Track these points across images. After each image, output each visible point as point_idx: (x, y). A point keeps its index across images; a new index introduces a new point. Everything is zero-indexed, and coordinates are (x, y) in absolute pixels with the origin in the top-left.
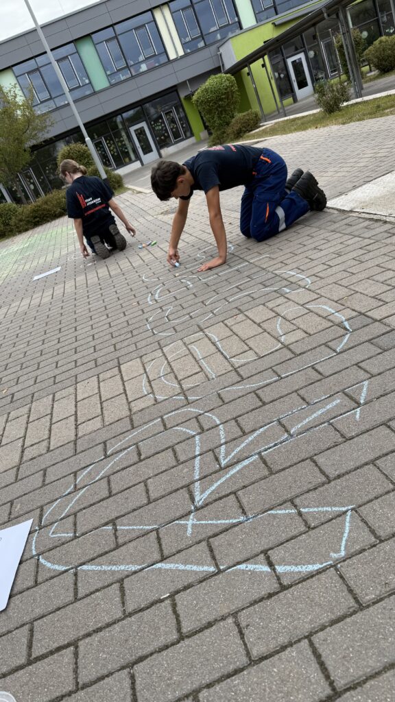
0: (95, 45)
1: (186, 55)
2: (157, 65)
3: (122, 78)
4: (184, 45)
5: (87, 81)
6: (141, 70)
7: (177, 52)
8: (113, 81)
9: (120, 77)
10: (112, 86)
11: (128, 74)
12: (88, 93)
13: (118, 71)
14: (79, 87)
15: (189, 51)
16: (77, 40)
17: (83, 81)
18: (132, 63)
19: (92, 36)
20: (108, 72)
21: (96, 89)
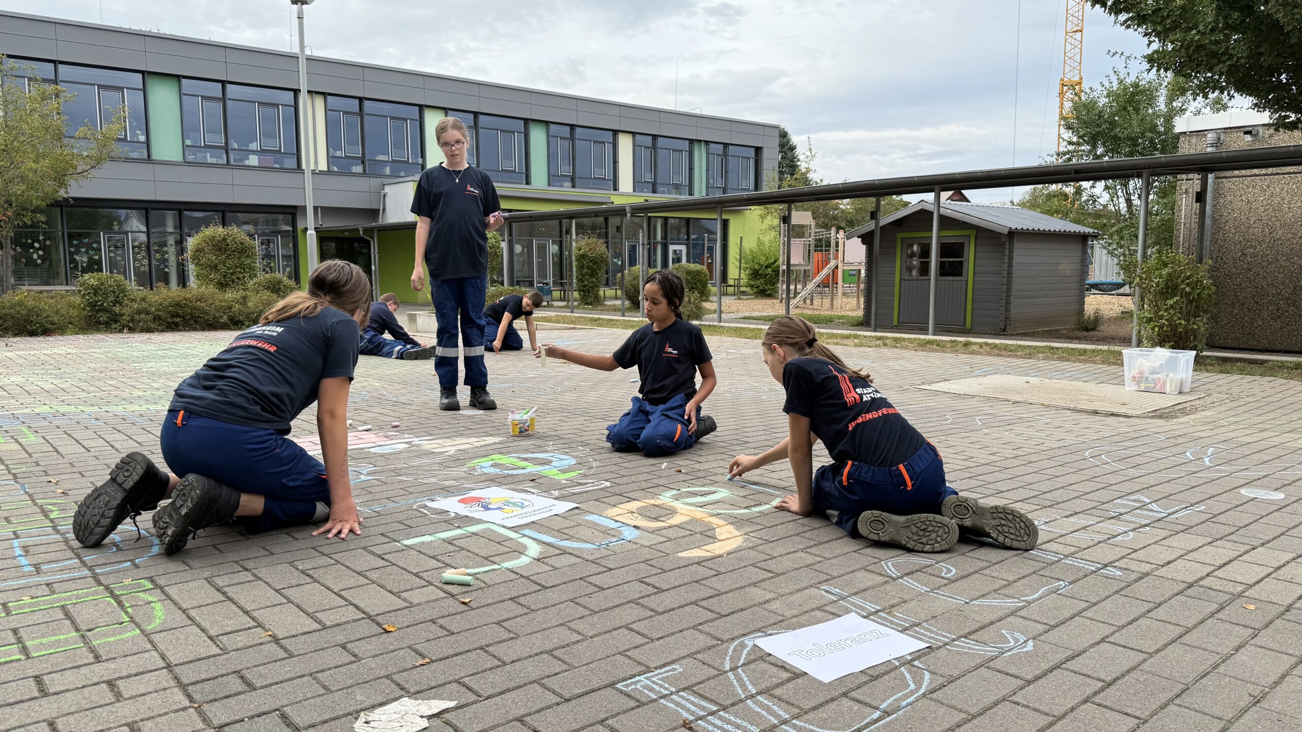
0: (181, 94)
1: (329, 172)
2: (277, 166)
3: (209, 160)
4: (330, 158)
5: (142, 138)
6: (247, 163)
7: (316, 163)
8: (190, 158)
9: (206, 157)
10: (186, 163)
11: (221, 158)
12: (135, 155)
13: (206, 146)
14: (124, 140)
15: (336, 169)
16: (149, 73)
17: (134, 134)
18: (236, 146)
19: (184, 81)
20: (188, 142)
21: (155, 156)
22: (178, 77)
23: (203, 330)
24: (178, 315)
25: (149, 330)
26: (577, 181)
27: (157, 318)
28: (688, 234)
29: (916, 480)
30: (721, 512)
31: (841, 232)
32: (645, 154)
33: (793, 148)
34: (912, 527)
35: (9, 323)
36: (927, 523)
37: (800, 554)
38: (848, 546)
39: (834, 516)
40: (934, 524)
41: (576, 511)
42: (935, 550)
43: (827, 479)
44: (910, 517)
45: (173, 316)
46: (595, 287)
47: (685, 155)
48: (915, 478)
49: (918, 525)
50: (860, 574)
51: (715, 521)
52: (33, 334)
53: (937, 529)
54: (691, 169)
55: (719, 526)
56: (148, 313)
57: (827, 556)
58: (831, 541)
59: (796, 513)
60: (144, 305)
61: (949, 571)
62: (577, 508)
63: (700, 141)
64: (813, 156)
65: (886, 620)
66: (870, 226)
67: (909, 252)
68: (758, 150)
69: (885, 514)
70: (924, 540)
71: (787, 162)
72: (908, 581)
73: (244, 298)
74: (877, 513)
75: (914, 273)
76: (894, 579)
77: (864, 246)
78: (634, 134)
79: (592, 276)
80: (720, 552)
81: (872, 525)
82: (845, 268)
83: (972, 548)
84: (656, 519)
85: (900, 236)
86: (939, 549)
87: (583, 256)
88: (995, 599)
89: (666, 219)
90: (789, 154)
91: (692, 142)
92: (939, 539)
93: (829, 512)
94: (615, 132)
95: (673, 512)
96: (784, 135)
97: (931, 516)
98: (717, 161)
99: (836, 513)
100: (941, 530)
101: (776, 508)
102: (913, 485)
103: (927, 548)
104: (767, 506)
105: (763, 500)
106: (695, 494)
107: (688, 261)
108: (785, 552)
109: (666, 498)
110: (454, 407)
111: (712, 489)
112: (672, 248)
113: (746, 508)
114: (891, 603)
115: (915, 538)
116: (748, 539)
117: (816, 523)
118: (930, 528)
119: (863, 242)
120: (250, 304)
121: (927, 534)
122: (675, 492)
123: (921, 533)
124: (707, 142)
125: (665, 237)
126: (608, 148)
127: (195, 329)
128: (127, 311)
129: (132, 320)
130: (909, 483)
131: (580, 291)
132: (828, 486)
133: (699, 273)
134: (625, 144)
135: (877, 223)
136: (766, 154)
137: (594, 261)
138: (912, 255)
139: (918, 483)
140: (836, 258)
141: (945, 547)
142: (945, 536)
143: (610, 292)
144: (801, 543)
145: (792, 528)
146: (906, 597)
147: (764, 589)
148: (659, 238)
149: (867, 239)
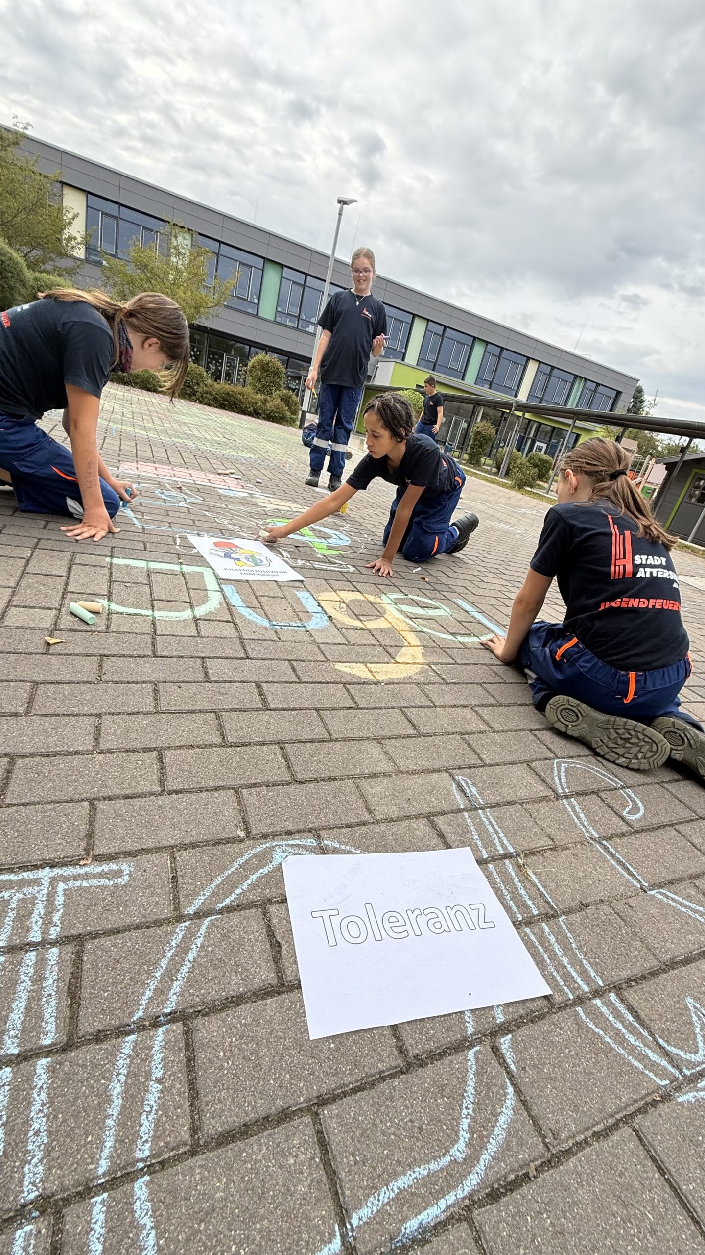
0: (282, 277)
3: (288, 323)
5: (256, 301)
6: (307, 329)
8: (278, 319)
9: (287, 321)
10: (276, 322)
11: (295, 323)
12: (250, 311)
13: (288, 314)
14: (246, 300)
16: (268, 260)
17: (252, 298)
18: (304, 317)
19: (285, 269)
20: (279, 309)
21: (260, 314)
22: (282, 266)
23: (238, 413)
24: (226, 400)
25: (209, 405)
26: (493, 385)
27: (215, 399)
28: (551, 438)
29: (640, 697)
30: (425, 630)
31: (653, 460)
32: (543, 378)
33: (642, 402)
34: (612, 731)
35: (138, 381)
36: (633, 733)
37: (467, 713)
38: (527, 718)
39: (531, 677)
40: (641, 737)
41: (297, 584)
42: (631, 766)
43: (539, 638)
44: (612, 718)
45: (224, 400)
46: (480, 454)
47: (569, 385)
48: (641, 693)
49: (621, 732)
50: (519, 771)
51: (412, 638)
52: (149, 390)
53: (642, 743)
54: (569, 395)
55: (410, 645)
56: (211, 394)
57: (496, 726)
58: (513, 705)
59: (498, 658)
60: (211, 389)
61: (635, 810)
62: (301, 581)
63: (581, 378)
64: (655, 405)
65: (508, 881)
66: (677, 458)
67: (696, 484)
68: (619, 393)
69: (584, 706)
70: (621, 751)
71: (635, 409)
72: (573, 807)
73: (266, 400)
74: (574, 701)
75: (693, 500)
76: (558, 797)
77: (666, 472)
78: (540, 362)
79: (480, 447)
80: (380, 677)
81: (564, 713)
82: (646, 485)
83: (676, 777)
84: (357, 617)
85: (695, 470)
86: (636, 767)
87: (478, 433)
88: (688, 897)
89: (540, 424)
90: (639, 404)
91: (576, 376)
92: (640, 756)
93: (527, 671)
94: (528, 359)
95: (380, 613)
96: (640, 391)
97: (641, 726)
98: (588, 394)
99: (534, 676)
100: (647, 747)
101: (482, 644)
102: (633, 699)
103: (622, 760)
104: (475, 639)
105: (475, 632)
106: (417, 604)
107: (545, 453)
108: (452, 703)
109: (386, 601)
110: (313, 484)
111: (438, 604)
112: (537, 443)
113: (452, 634)
114: (532, 845)
115: (611, 745)
116: (426, 671)
117: (509, 675)
118: (634, 740)
119: (666, 469)
120: (268, 405)
121: (628, 745)
122: (402, 596)
123: (620, 742)
124: (586, 380)
125: (535, 435)
126: (521, 368)
127: (234, 411)
128: (200, 390)
129: (202, 396)
130: (631, 696)
131: (469, 454)
132: (535, 645)
133: (546, 462)
134: (532, 368)
135: (682, 457)
136: (622, 397)
137: (484, 438)
138: (698, 487)
139: (641, 699)
140: (642, 477)
141: (645, 766)
142: (650, 754)
143: (489, 462)
144: (476, 696)
145: (482, 675)
146: (561, 838)
147: (386, 753)
148: (531, 436)
149: (670, 467)
